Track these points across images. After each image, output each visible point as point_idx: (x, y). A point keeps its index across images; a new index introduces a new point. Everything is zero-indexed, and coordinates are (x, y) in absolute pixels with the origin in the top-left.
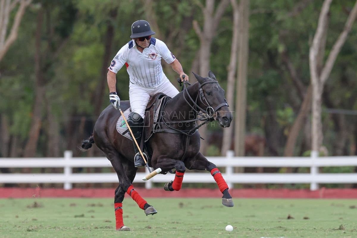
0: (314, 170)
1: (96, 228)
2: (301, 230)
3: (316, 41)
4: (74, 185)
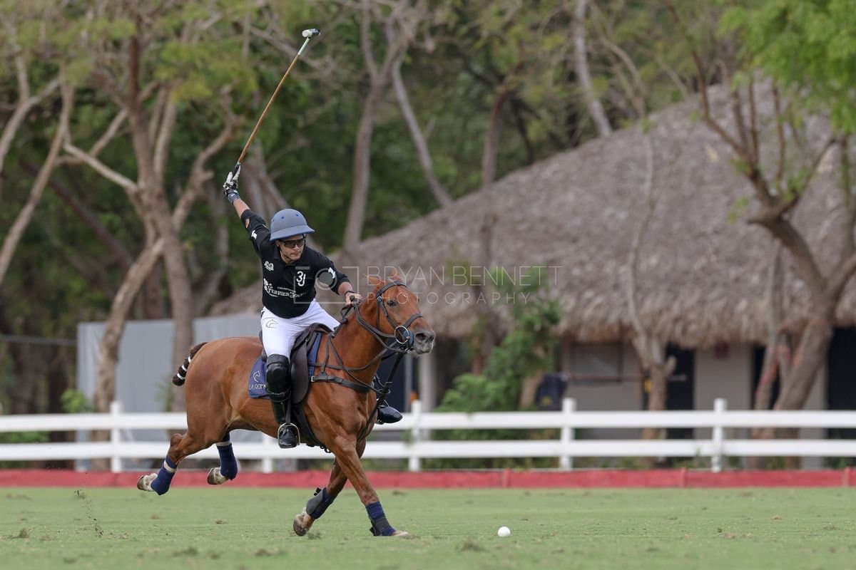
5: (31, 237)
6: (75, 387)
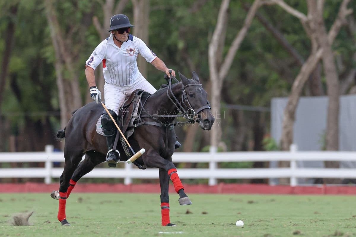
0: (212, 166)
2: (199, 225)
3: (216, 37)
5: (245, 47)
6: (269, 135)
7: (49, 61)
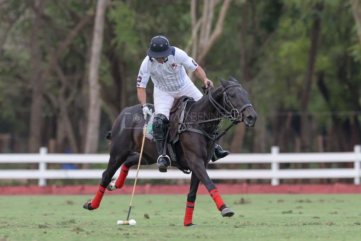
1: (304, 224)
4: (282, 181)
7: (356, 60)
